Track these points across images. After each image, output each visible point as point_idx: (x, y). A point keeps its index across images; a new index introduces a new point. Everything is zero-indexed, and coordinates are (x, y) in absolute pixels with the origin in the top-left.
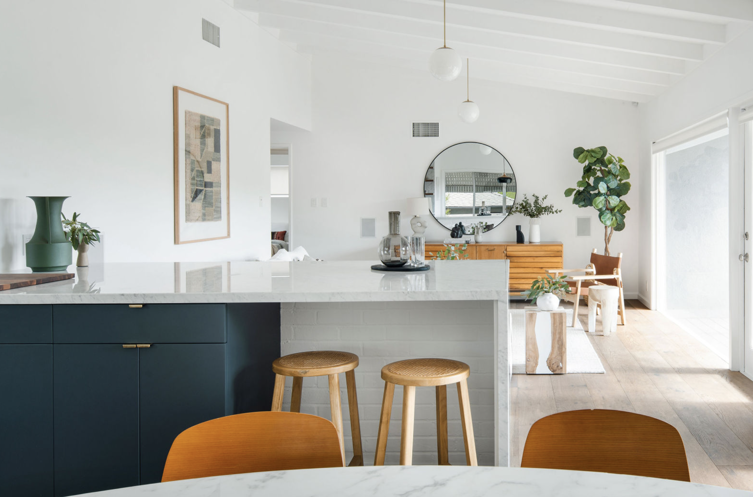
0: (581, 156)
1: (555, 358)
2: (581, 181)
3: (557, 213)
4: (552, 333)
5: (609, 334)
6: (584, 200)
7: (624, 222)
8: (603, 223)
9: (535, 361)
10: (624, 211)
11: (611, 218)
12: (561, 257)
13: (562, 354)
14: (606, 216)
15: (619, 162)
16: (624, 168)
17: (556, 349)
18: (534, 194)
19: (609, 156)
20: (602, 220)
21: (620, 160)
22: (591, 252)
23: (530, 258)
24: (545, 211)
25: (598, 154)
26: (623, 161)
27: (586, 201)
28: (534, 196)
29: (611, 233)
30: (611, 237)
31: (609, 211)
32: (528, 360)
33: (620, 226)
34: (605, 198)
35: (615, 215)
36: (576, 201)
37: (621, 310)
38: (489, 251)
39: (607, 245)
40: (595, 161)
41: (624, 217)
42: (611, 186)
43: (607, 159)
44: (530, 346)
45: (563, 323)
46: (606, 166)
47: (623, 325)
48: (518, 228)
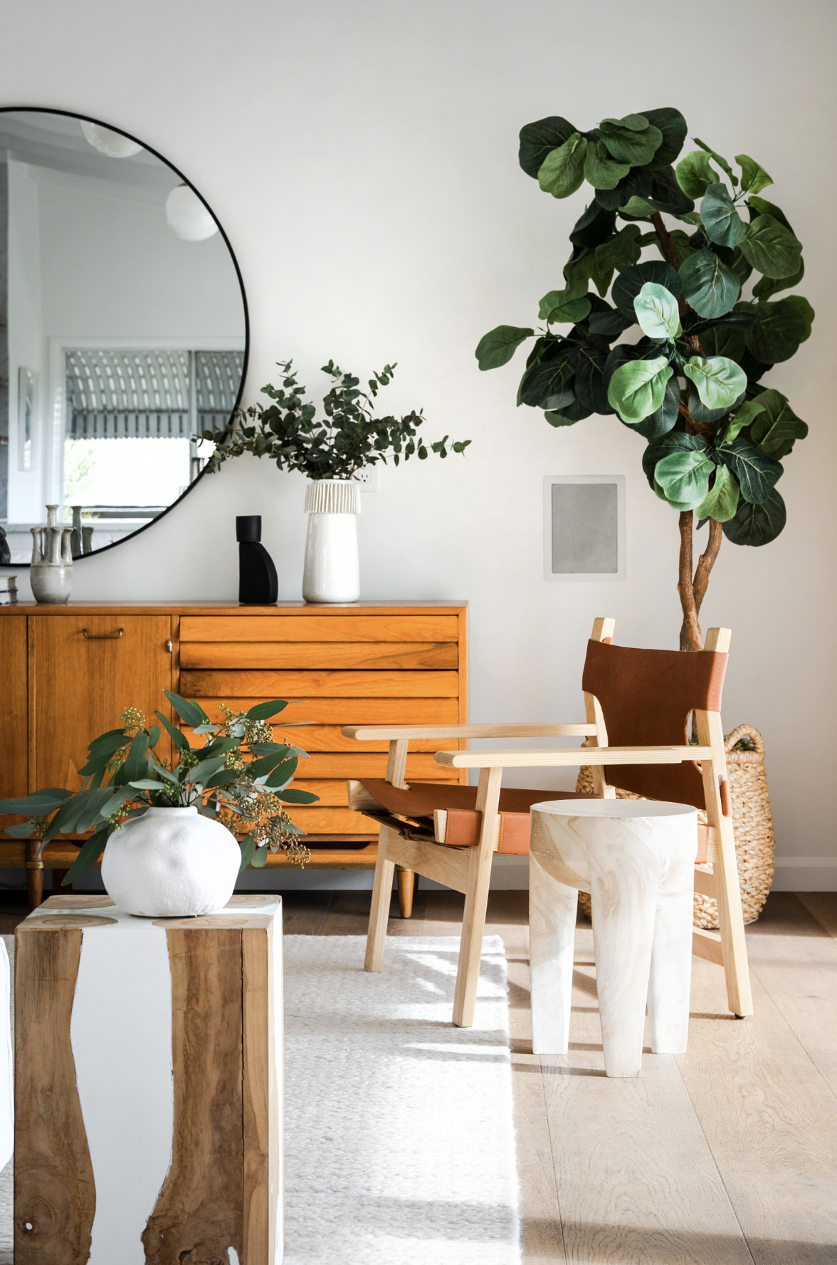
0: (556, 158)
1: (195, 1214)
2: (558, 294)
3: (444, 454)
4: (181, 1058)
5: (639, 1066)
6: (570, 386)
7: (776, 495)
8: (663, 497)
9: (71, 1237)
10: (778, 442)
11: (708, 471)
12: (457, 670)
13: (240, 1187)
14: (679, 462)
15: (745, 188)
16: (770, 215)
17: (204, 1159)
18: (331, 363)
19: (696, 154)
20: (661, 482)
21: (753, 174)
22: (588, 636)
23: (297, 675)
24: (380, 445)
25: (638, 144)
26: (766, 179)
27: (577, 387)
28: (329, 369)
29: (711, 551)
30: (708, 571)
31: (699, 435)
32: (29, 1226)
33: (760, 516)
34: (672, 364)
35: (727, 460)
36: (530, 392)
37: (723, 938)
38: (90, 638)
39: (693, 613)
40: (623, 182)
41: (779, 471)
42: (705, 305)
43: (686, 169)
44: (43, 1143)
45: (248, 997)
46: (683, 209)
47: (738, 1017)
48: (248, 529)
